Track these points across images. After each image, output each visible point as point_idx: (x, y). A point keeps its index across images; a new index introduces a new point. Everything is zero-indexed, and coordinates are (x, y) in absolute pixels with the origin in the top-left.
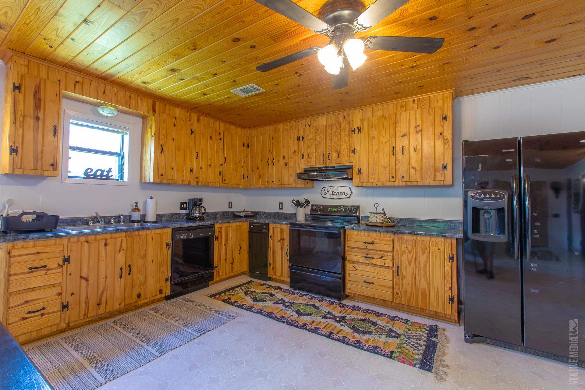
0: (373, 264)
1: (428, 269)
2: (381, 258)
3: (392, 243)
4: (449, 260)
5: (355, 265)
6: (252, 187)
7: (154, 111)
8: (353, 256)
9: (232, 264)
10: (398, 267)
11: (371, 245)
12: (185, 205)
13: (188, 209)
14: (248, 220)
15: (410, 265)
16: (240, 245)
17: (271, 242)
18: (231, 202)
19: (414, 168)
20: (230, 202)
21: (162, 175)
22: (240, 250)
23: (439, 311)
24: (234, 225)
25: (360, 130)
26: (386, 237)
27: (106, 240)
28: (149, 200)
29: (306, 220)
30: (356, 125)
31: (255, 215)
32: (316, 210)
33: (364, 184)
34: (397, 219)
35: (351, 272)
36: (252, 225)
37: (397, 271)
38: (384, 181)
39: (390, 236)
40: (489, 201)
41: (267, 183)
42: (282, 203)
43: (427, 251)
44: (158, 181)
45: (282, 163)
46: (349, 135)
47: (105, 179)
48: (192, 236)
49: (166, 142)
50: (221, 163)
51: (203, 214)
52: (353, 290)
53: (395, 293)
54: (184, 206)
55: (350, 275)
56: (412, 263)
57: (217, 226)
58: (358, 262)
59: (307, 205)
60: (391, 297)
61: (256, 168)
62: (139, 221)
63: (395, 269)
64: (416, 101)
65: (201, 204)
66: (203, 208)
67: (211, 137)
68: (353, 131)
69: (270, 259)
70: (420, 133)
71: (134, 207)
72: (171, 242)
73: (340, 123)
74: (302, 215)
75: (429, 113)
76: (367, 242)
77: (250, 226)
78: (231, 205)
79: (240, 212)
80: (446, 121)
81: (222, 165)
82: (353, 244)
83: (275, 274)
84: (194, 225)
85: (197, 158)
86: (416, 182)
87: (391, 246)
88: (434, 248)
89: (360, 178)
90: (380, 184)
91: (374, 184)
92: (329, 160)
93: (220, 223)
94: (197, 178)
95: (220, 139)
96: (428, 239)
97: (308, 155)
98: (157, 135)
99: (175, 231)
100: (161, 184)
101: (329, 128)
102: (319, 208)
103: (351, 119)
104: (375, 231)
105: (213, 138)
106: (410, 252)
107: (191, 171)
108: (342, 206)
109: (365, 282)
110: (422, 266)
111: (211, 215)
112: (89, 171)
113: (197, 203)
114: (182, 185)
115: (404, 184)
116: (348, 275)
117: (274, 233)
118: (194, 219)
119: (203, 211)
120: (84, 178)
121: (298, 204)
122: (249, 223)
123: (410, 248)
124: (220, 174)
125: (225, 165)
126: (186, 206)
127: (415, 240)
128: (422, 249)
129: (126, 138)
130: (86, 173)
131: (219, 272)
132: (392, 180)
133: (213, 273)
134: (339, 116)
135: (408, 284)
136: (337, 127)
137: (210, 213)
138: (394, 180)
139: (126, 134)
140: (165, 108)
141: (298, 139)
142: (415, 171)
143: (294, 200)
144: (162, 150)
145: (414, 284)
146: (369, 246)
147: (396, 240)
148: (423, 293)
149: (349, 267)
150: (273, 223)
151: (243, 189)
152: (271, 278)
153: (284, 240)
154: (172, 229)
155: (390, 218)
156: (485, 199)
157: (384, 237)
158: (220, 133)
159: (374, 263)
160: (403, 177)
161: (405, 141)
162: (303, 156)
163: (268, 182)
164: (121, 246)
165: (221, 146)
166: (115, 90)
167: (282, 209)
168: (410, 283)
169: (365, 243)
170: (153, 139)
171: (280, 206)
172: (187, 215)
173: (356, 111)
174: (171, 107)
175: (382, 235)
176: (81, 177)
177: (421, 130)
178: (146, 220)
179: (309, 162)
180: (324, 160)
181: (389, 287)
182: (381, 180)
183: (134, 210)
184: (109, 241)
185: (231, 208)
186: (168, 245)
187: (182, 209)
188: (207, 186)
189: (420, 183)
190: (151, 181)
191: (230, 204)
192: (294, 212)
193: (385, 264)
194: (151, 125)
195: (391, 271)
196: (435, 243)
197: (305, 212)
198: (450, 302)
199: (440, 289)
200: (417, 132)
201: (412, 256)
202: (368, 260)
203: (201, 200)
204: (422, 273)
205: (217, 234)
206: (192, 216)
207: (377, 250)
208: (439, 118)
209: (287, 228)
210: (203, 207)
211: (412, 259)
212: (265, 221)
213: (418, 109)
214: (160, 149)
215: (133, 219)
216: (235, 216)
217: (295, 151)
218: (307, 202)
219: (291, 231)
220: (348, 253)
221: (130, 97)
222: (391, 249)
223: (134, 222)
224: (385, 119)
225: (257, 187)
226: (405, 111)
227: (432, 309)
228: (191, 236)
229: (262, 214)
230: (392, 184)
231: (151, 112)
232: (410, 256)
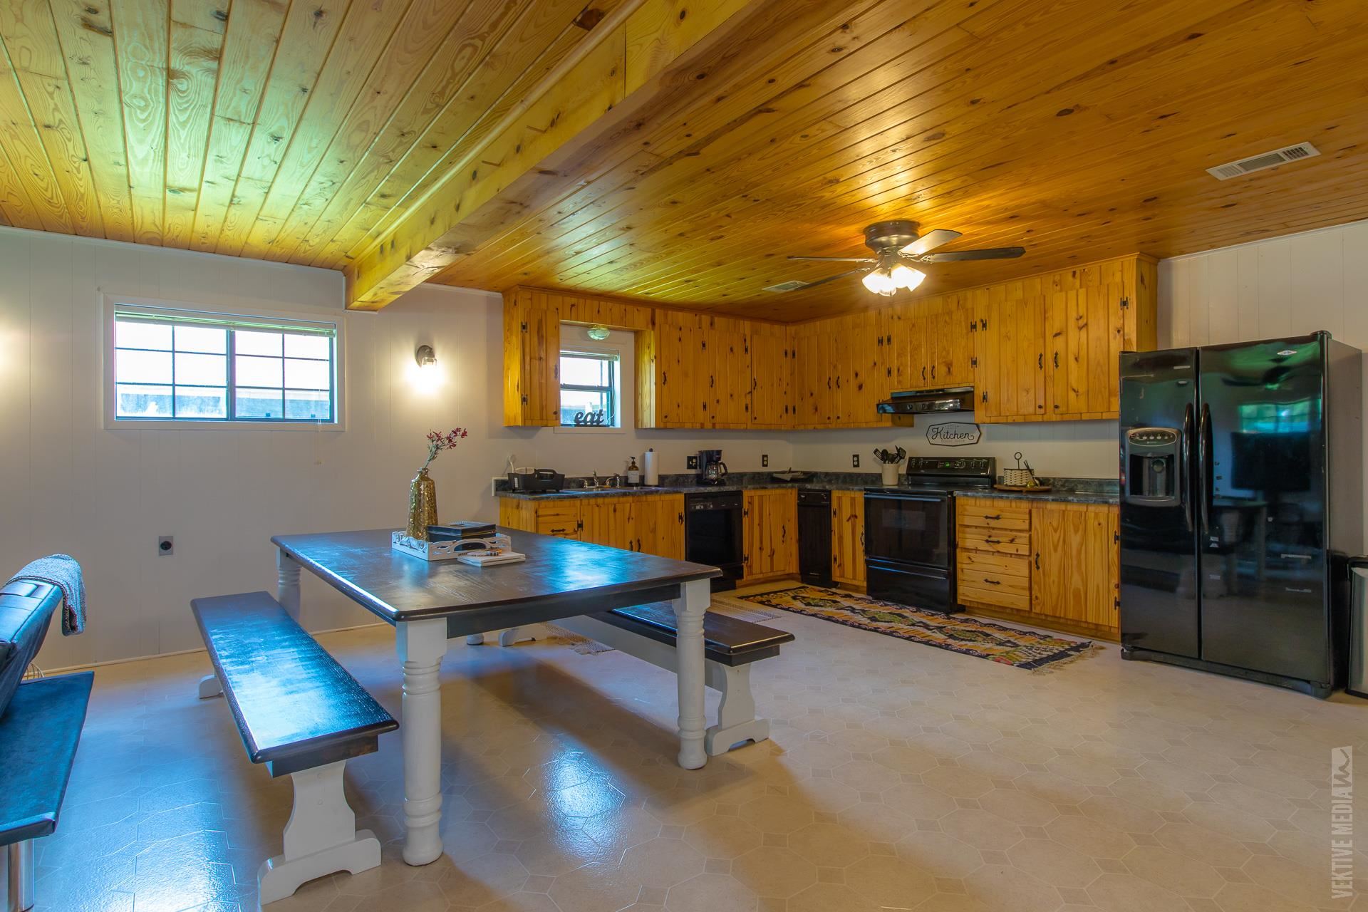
0: (998, 552)
1: (1083, 556)
2: (1012, 541)
3: (1027, 517)
4: (1115, 541)
5: (971, 554)
6: (802, 427)
7: (653, 323)
8: (969, 539)
9: (772, 556)
10: (1038, 555)
11: (996, 521)
12: (694, 461)
13: (700, 468)
14: (796, 485)
15: (1056, 550)
16: (783, 527)
17: (835, 521)
18: (766, 456)
19: (1074, 390)
20: (764, 456)
21: (666, 417)
22: (783, 536)
23: (1101, 623)
24: (773, 493)
25: (984, 325)
26: (1020, 508)
27: (615, 505)
28: (649, 455)
29: (900, 483)
30: (979, 315)
31: (810, 477)
32: (917, 467)
33: (993, 420)
34: (1060, 479)
35: (965, 566)
36: (802, 494)
37: (1035, 562)
38: (1026, 413)
39: (1025, 506)
40: (1154, 444)
41: (828, 421)
42: (857, 456)
43: (1081, 527)
44: (662, 426)
45: (853, 383)
46: (968, 333)
47: (595, 426)
48: (712, 506)
49: (669, 366)
50: (748, 390)
51: (723, 475)
52: (967, 596)
53: (1034, 597)
54: (693, 463)
55: (963, 571)
56: (1060, 548)
57: (746, 494)
58: (976, 550)
59: (901, 458)
60: (1028, 602)
61: (809, 395)
62: (637, 485)
63: (1034, 557)
64: (1078, 274)
65: (719, 459)
66: (722, 466)
67: (732, 350)
68: (974, 327)
69: (835, 551)
70: (1084, 330)
71: (631, 465)
72: (683, 514)
73: (950, 313)
74: (891, 476)
75: (1099, 296)
76: (989, 516)
77: (799, 495)
78: (767, 460)
79: (783, 473)
80: (1127, 308)
81: (751, 392)
82: (967, 521)
83: (842, 576)
84: (713, 491)
85: (712, 386)
86: (1079, 415)
87: (1027, 522)
88: (1092, 523)
89: (986, 409)
90: (1020, 419)
91: (1010, 420)
92: (934, 377)
93: (750, 489)
94: (713, 417)
95: (746, 350)
96: (1083, 508)
97: (898, 370)
98: (658, 359)
99: (689, 498)
100: (665, 429)
101: (932, 323)
102: (921, 463)
103: (969, 305)
104: (1002, 498)
105: (735, 350)
106: (1056, 531)
107: (705, 407)
108: (962, 458)
109: (986, 581)
110: (1074, 552)
111: (734, 477)
112: (579, 416)
113: (712, 458)
114: (693, 430)
115: (1059, 418)
116: (960, 570)
117: (840, 506)
118: (710, 483)
119: (723, 471)
120: (575, 426)
121: (885, 456)
122: (799, 490)
123: (1055, 524)
124: (747, 408)
125: (755, 393)
126: (696, 463)
127: (1064, 511)
128: (1073, 524)
129: (617, 365)
130: (576, 419)
131: (750, 567)
132: (1039, 411)
133: (742, 567)
134: (950, 300)
135: (1054, 582)
136: (945, 321)
137: (733, 473)
138: (1042, 411)
139: (617, 360)
140: (666, 316)
141: (880, 342)
142: (1077, 395)
143: (876, 451)
144: (665, 380)
145: (1062, 582)
146: (993, 523)
147: (1034, 511)
148: (1077, 595)
149: (961, 557)
150: (837, 489)
151: (787, 431)
152: (838, 583)
153: (856, 517)
154: (685, 494)
155: (1037, 479)
156: (1148, 442)
157: (1016, 507)
158: (745, 340)
159: (1001, 551)
160: (1056, 407)
161: (1059, 344)
162: (889, 372)
163: (829, 418)
164: (630, 514)
165: (748, 362)
166: (610, 304)
167: (858, 466)
168: (1056, 580)
169: (987, 517)
170: (653, 365)
171: (854, 461)
172: (698, 477)
173: (979, 292)
174: (675, 313)
175: (1014, 504)
176: (570, 425)
177: (1086, 325)
178: (646, 483)
179: (899, 382)
180: (924, 379)
181: (1023, 588)
182: (1022, 412)
183: (630, 469)
184: (617, 506)
185: (766, 466)
186: (680, 517)
187: (690, 467)
188: (726, 430)
189: (1085, 417)
190: (653, 426)
191: (765, 459)
192: (880, 472)
193: (1017, 551)
194: (650, 344)
195: (1027, 561)
196: (1093, 514)
197: (898, 471)
198: (1117, 607)
199: (1101, 586)
200: (1079, 328)
201: (1060, 537)
202: (991, 546)
203: (719, 452)
204: (1075, 562)
205: (746, 506)
206: (706, 479)
207: (1006, 529)
208: (1115, 303)
209: (860, 497)
210: (722, 463)
211: (1058, 541)
212: (825, 487)
213: (1081, 287)
214: (663, 379)
215: (630, 481)
216: (773, 480)
217: (875, 364)
218: (900, 453)
219: (867, 501)
220: (959, 535)
221: (625, 310)
222: (1026, 526)
223: (631, 485)
224: (1026, 304)
225: (811, 427)
226: (1061, 291)
227: (1090, 620)
228: (709, 506)
229: (822, 476)
230: (1039, 419)
231: (650, 326)
232: (1056, 537)
